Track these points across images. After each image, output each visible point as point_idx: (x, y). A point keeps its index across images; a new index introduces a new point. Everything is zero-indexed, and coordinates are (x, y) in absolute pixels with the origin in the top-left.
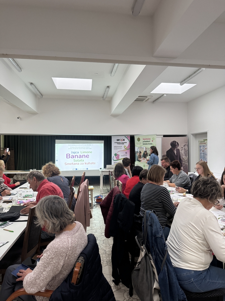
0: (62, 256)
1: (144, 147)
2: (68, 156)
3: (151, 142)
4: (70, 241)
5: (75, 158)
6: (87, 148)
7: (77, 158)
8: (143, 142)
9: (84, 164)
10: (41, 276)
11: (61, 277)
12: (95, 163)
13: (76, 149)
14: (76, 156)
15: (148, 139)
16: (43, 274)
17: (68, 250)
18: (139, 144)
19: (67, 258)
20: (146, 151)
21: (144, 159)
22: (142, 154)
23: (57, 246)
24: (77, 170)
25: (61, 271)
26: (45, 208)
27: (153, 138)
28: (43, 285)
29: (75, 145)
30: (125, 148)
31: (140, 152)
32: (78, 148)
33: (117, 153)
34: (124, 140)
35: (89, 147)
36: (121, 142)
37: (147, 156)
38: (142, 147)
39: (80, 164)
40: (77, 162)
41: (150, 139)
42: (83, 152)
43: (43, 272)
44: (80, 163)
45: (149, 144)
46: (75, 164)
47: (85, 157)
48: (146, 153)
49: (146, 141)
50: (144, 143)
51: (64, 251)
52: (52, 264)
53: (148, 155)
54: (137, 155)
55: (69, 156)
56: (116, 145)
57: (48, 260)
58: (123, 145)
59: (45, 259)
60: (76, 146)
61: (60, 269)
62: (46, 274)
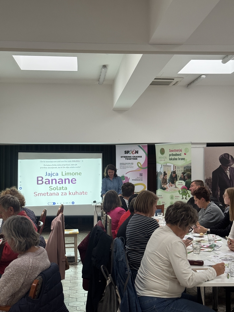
0: (23, 274)
1: (171, 164)
2: (39, 181)
3: (183, 156)
4: (31, 261)
5: (52, 183)
6: (73, 166)
7: (56, 183)
8: (170, 155)
9: (68, 194)
10: (2, 291)
11: (20, 295)
12: (86, 193)
13: (53, 168)
14: (54, 181)
15: (178, 151)
16: (4, 288)
17: (28, 269)
18: (163, 159)
19: (27, 277)
20: (174, 172)
21: (171, 186)
22: (168, 177)
23: (18, 264)
24: (56, 205)
25: (21, 288)
26: (12, 226)
27: (186, 149)
28: (3, 299)
29: (52, 162)
30: (140, 166)
31: (165, 172)
32: (58, 167)
33: (126, 175)
34: (137, 152)
35: (76, 165)
36: (132, 155)
37: (176, 180)
38: (168, 164)
39: (60, 194)
40: (56, 191)
41: (181, 151)
42: (67, 174)
43: (4, 286)
44: (60, 192)
45: (179, 159)
46: (51, 194)
47: (69, 183)
48: (175, 175)
49: (175, 155)
50: (171, 157)
51: (24, 269)
52: (13, 280)
53: (178, 179)
54: (160, 178)
55: (41, 180)
56: (124, 160)
57: (9, 276)
58: (135, 162)
59: (6, 275)
60: (54, 163)
61: (20, 286)
62: (7, 289)
